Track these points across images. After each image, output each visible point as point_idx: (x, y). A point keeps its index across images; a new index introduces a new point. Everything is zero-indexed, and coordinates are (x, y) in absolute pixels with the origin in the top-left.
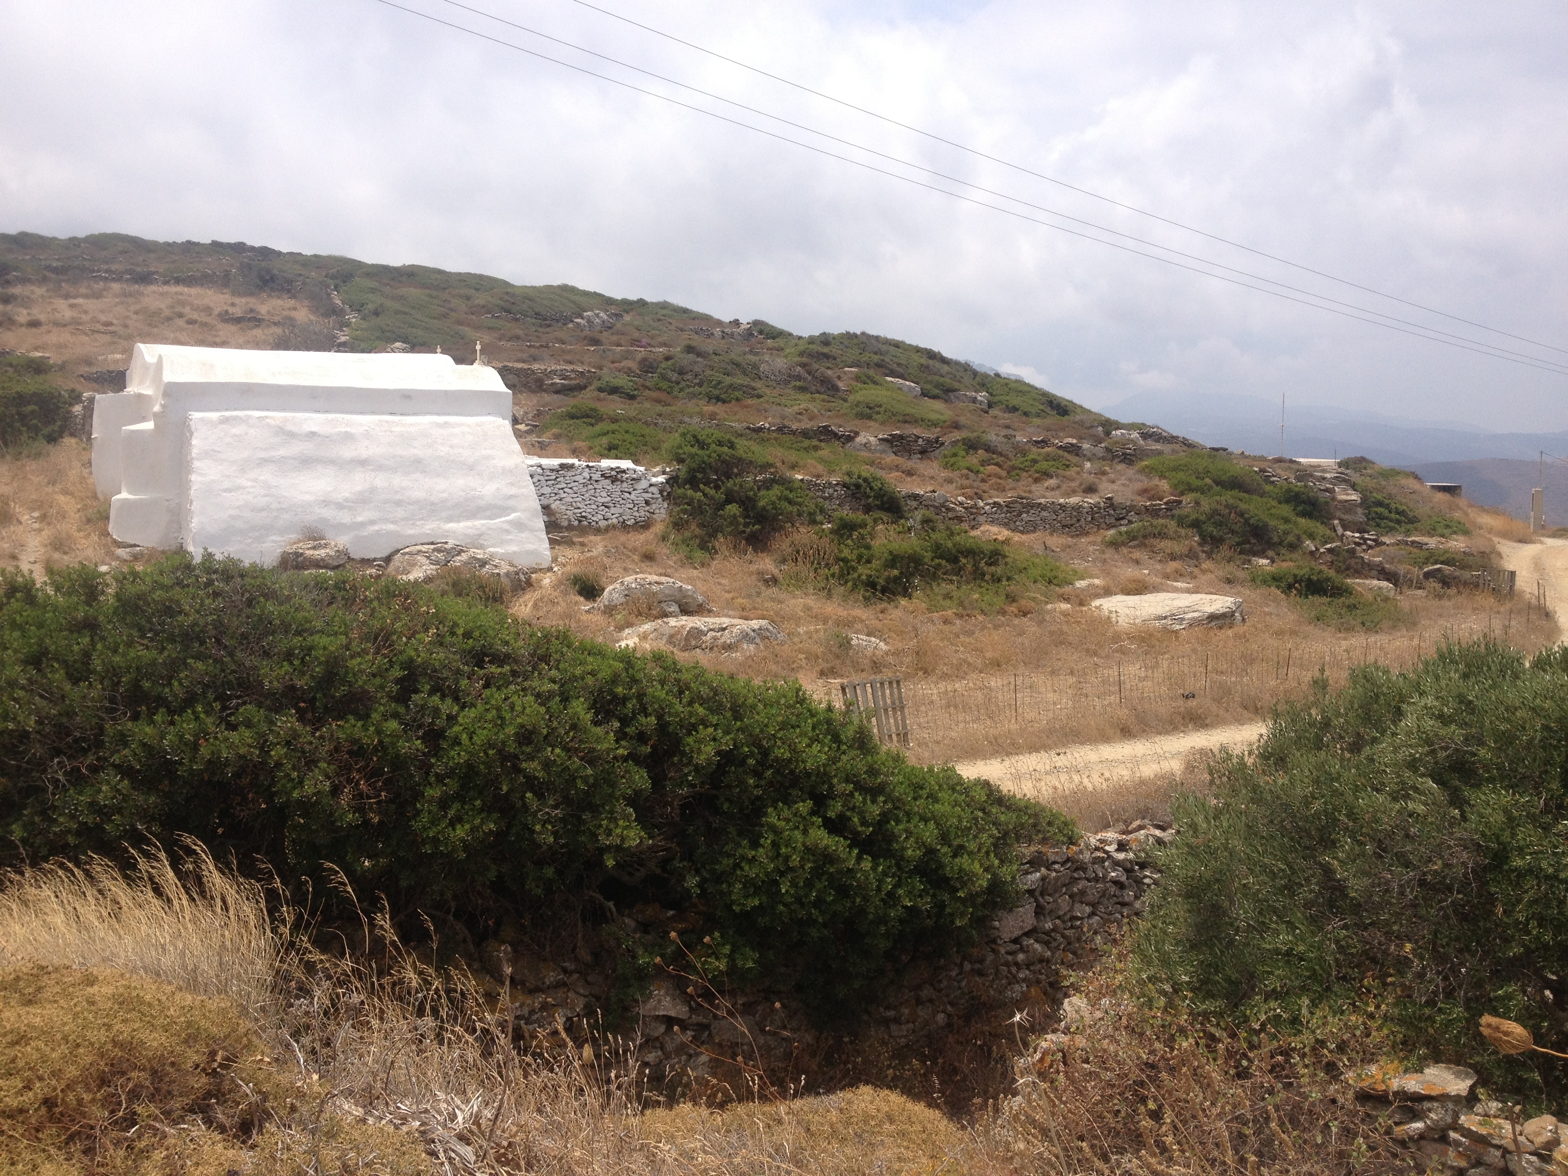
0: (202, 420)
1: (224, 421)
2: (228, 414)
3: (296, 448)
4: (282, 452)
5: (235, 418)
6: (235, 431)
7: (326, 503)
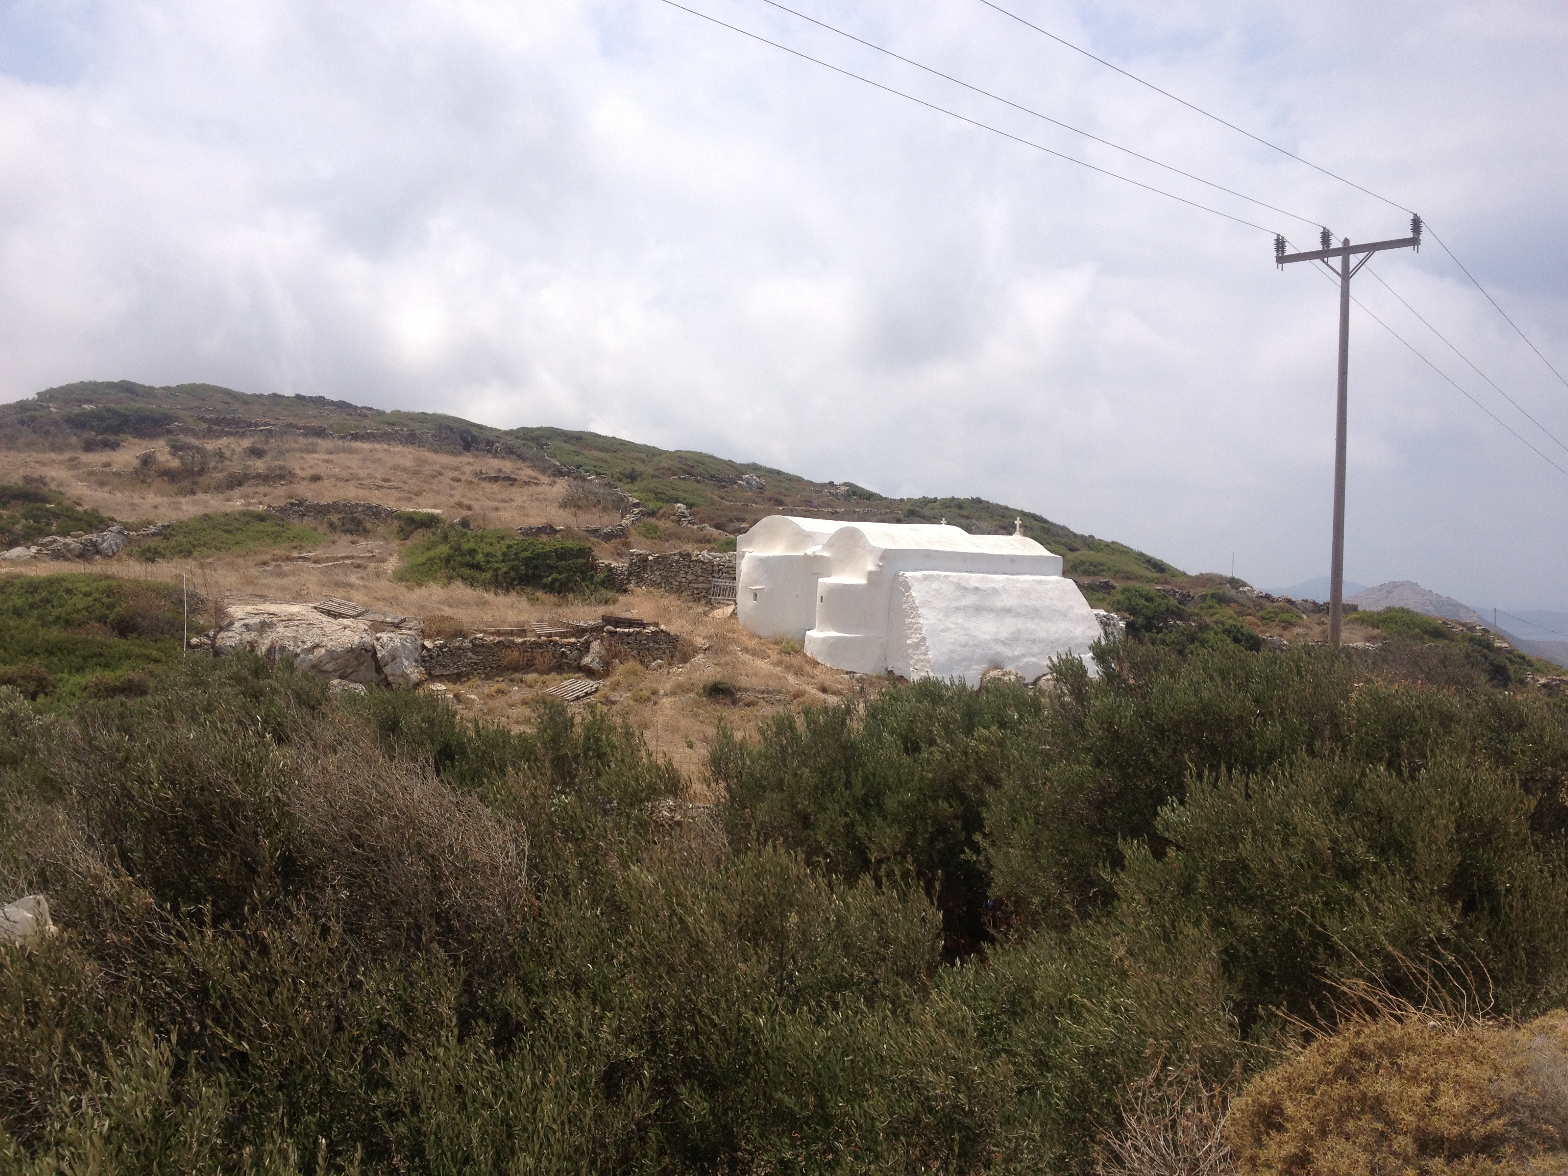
0: (913, 577)
1: (926, 578)
2: (927, 573)
3: (971, 600)
4: (963, 603)
5: (932, 576)
6: (935, 586)
7: (996, 641)
